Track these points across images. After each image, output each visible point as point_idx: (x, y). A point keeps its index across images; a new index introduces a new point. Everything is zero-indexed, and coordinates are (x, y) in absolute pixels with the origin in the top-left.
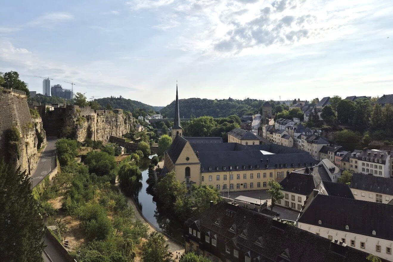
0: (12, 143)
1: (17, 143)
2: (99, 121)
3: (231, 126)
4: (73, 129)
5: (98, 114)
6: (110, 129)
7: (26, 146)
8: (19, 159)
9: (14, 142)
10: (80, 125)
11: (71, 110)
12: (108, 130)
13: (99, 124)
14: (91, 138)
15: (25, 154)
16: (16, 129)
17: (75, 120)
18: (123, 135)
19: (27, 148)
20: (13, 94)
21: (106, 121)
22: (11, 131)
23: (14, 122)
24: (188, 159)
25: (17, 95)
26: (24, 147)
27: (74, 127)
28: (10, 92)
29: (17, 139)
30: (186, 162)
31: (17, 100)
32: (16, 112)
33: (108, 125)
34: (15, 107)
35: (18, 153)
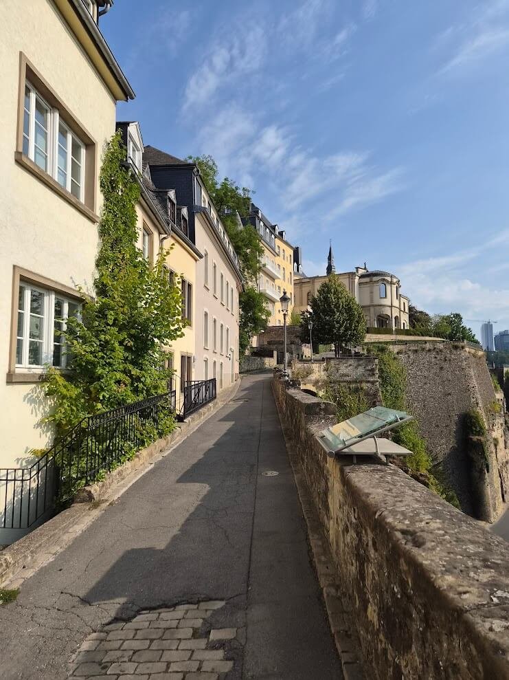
0: (475, 438)
1: (482, 439)
7: (496, 445)
8: (488, 472)
9: (477, 437)
15: (495, 462)
16: (478, 412)
19: (496, 449)
20: (467, 349)
22: (471, 417)
23: (472, 400)
25: (473, 351)
26: (492, 448)
28: (463, 347)
29: (481, 432)
31: (473, 359)
32: (474, 382)
34: (473, 374)
35: (486, 459)
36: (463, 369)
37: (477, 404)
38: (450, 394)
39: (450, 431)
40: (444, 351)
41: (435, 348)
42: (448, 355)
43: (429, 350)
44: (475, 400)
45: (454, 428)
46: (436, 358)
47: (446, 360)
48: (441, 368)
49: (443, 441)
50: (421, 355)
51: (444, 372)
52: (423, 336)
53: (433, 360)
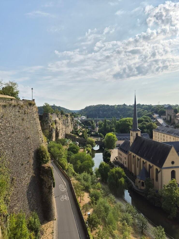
0: (45, 166)
2: (60, 123)
3: (150, 124)
4: (50, 132)
5: (59, 119)
6: (65, 128)
10: (54, 128)
11: (47, 116)
12: (64, 129)
13: (60, 126)
14: (58, 137)
16: (43, 147)
17: (50, 124)
18: (71, 132)
21: (63, 123)
24: (173, 163)
27: (50, 130)
30: (171, 165)
33: (64, 126)
36: (35, 119)
37: (43, 141)
38: (29, 138)
39: (30, 165)
40: (24, 106)
41: (18, 104)
42: (26, 110)
43: (14, 106)
44: (41, 138)
45: (32, 162)
46: (19, 112)
47: (25, 113)
48: (23, 119)
49: (26, 175)
50: (9, 110)
51: (24, 122)
52: (4, 94)
53: (17, 113)
